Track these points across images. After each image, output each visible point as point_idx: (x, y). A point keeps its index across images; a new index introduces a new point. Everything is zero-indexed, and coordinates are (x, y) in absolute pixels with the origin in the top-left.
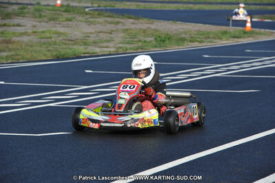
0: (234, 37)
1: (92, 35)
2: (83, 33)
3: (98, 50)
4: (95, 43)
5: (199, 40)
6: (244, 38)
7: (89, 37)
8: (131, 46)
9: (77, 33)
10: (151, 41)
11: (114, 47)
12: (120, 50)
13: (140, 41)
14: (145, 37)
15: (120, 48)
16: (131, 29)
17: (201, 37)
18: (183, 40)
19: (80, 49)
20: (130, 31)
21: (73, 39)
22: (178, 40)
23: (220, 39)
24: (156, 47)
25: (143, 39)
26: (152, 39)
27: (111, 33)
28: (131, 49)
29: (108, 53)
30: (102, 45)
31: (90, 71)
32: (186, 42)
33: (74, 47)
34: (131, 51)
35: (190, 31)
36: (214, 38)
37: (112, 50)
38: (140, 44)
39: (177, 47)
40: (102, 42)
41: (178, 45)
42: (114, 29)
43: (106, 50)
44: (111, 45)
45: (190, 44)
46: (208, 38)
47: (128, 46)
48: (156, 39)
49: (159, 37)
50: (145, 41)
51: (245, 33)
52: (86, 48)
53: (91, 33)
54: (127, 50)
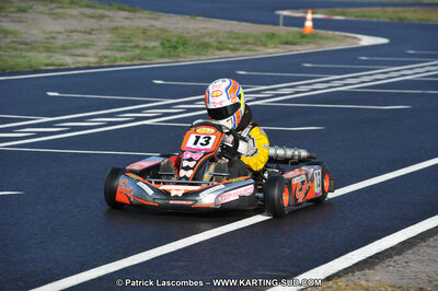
0: (286, 43)
1: (60, 36)
2: (45, 32)
3: (68, 60)
4: (64, 48)
5: (231, 46)
6: (301, 44)
7: (54, 38)
8: (123, 54)
9: (35, 32)
10: (154, 47)
11: (95, 56)
12: (105, 60)
13: (137, 47)
14: (145, 40)
15: (105, 57)
16: (123, 28)
17: (235, 41)
18: (205, 46)
19: (40, 58)
20: (120, 31)
21: (28, 41)
22: (198, 46)
23: (265, 45)
24: (162, 56)
25: (142, 43)
26: (157, 44)
27: (90, 34)
28: (122, 59)
29: (86, 65)
30: (75, 51)
31: (56, 94)
32: (210, 50)
33: (29, 54)
34: (123, 63)
35: (218, 32)
36: (255, 44)
37: (92, 60)
38: (137, 51)
39: (196, 57)
40: (76, 47)
41: (198, 54)
42: (96, 26)
43: (83, 61)
44: (90, 52)
45: (217, 52)
46: (246, 43)
47: (118, 55)
48: (162, 44)
49: (169, 41)
50: (146, 48)
51: (303, 36)
52: (50, 57)
53: (59, 33)
54: (116, 61)
